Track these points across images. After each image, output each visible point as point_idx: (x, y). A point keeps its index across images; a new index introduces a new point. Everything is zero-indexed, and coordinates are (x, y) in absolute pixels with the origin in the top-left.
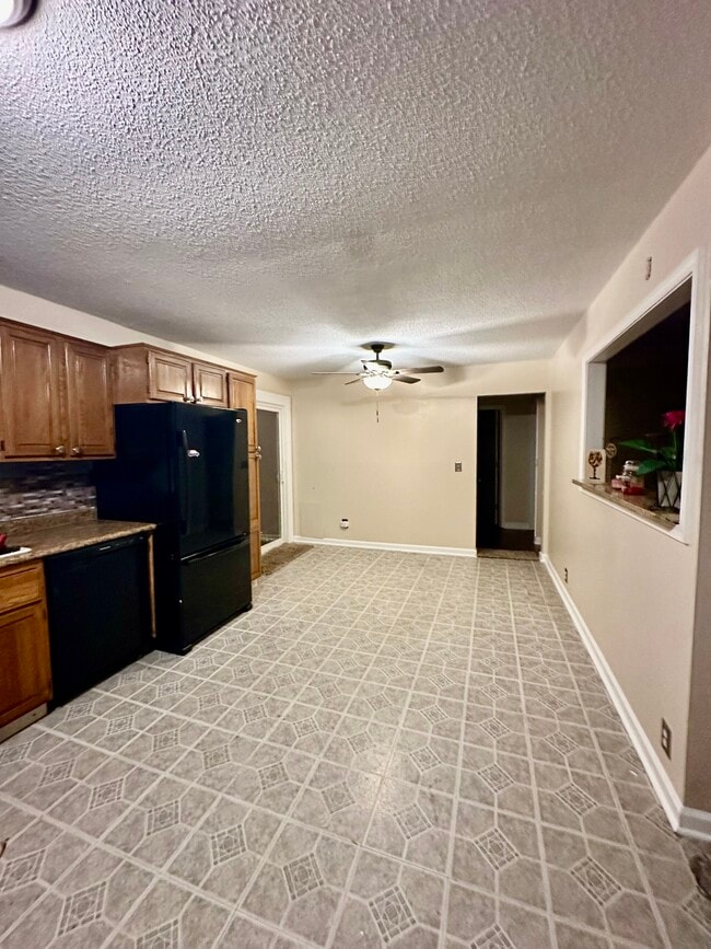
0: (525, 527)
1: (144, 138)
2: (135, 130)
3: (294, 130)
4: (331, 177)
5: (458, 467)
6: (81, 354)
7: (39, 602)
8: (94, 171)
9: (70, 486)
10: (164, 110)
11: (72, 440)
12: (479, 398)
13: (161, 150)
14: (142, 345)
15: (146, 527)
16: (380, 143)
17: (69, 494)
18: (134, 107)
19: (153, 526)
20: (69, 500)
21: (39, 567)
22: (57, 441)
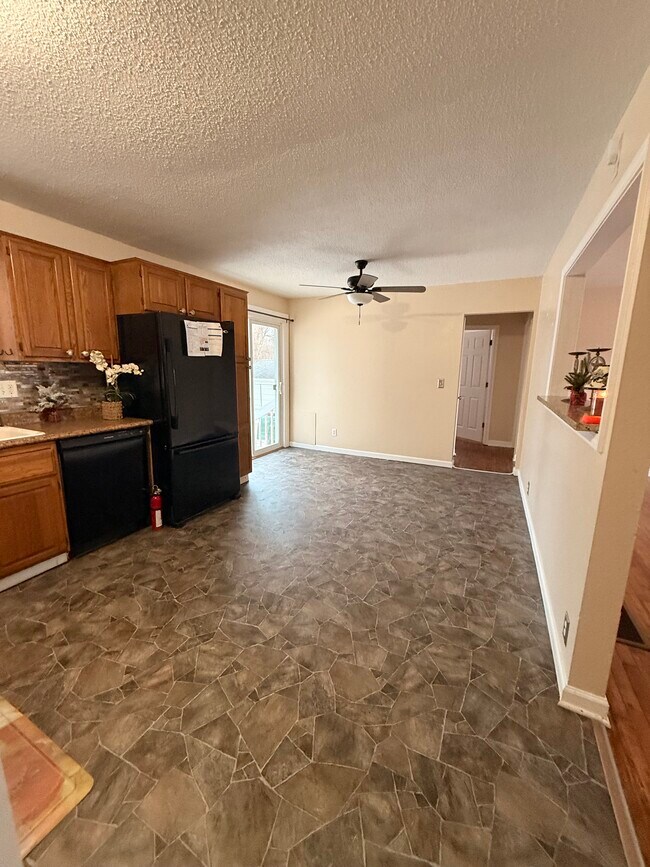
0: (508, 445)
1: (82, 43)
2: (71, 35)
3: (216, 23)
4: (266, 74)
5: (441, 384)
6: (83, 268)
7: (55, 475)
8: (50, 82)
9: (85, 385)
10: (90, 11)
11: (80, 344)
12: (466, 316)
13: (101, 56)
14: (135, 259)
15: (144, 423)
16: (305, 30)
17: (85, 392)
18: (63, 10)
19: (151, 422)
20: (85, 397)
21: (53, 447)
22: (67, 346)
